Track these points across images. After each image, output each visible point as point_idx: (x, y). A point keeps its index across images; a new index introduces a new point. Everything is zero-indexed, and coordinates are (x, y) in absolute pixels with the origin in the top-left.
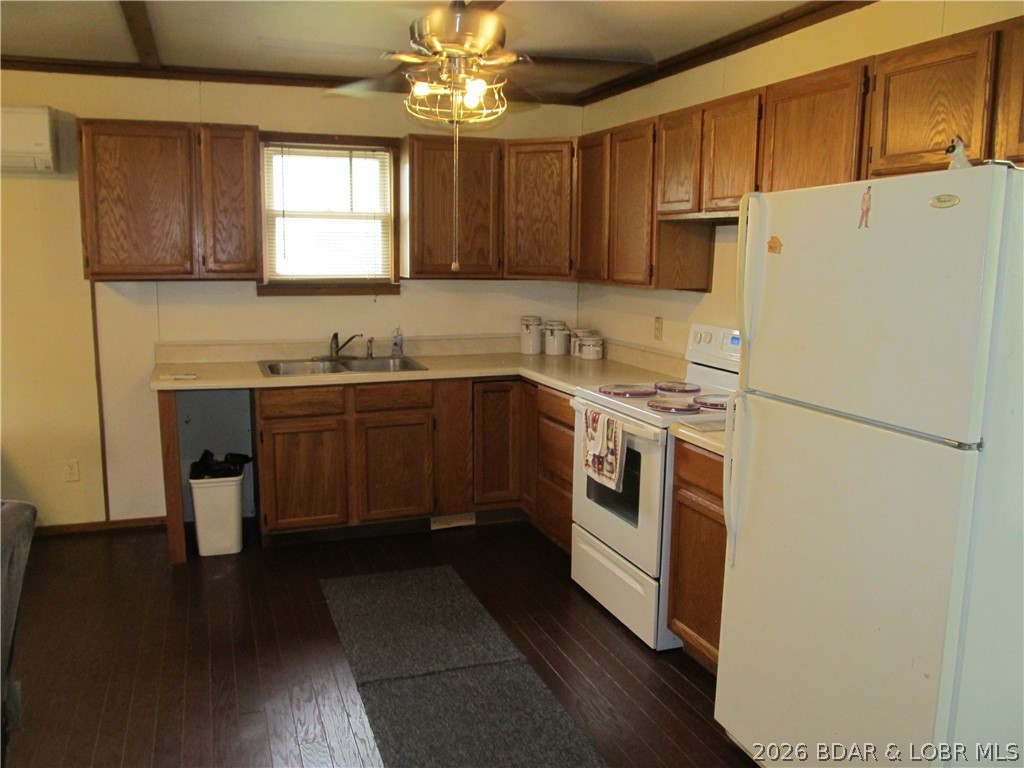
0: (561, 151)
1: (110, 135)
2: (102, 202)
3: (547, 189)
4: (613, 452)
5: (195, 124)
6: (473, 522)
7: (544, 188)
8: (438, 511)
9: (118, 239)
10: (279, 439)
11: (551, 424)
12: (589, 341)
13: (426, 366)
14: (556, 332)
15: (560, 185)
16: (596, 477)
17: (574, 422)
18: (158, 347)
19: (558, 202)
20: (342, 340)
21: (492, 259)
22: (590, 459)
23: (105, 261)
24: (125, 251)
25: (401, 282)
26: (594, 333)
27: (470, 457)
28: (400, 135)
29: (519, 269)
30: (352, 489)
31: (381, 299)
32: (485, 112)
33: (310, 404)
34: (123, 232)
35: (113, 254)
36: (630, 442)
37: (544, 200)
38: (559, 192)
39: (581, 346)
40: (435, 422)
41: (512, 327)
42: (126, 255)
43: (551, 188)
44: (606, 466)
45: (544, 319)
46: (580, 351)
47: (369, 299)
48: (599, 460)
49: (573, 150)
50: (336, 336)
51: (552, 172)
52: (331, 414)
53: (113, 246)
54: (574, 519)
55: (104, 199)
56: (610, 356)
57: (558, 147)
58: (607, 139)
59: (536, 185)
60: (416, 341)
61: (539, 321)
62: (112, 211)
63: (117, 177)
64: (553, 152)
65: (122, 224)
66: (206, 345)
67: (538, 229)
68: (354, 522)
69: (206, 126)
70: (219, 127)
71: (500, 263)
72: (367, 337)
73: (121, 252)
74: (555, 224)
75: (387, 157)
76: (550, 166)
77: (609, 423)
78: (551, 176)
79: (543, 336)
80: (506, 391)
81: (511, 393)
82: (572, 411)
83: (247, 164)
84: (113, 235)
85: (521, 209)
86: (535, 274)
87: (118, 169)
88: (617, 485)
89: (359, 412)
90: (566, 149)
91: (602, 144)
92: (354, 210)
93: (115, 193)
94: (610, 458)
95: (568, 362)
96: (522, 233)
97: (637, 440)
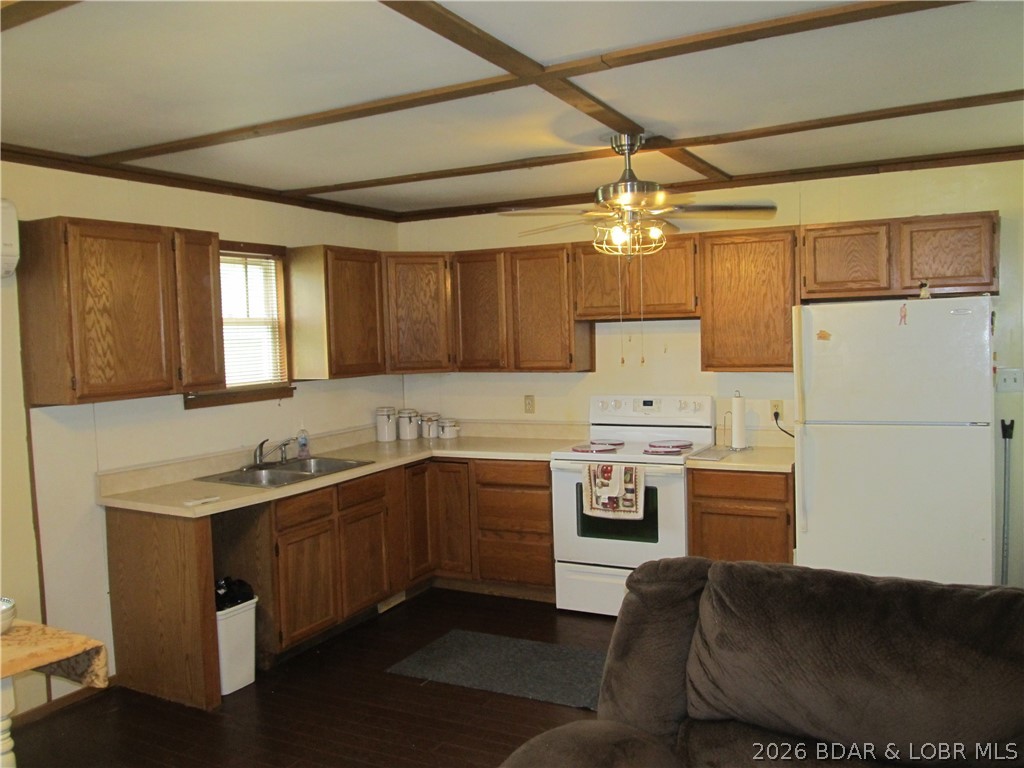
0: (436, 263)
1: (95, 237)
2: (89, 313)
3: (425, 295)
7: (422, 294)
9: (105, 354)
13: (372, 460)
19: (436, 307)
21: (380, 357)
23: (93, 381)
24: (111, 369)
25: (295, 385)
29: (402, 365)
34: (109, 346)
35: (100, 372)
36: (646, 483)
37: (423, 305)
39: (442, 428)
40: (387, 509)
42: (112, 373)
43: (428, 294)
45: (396, 409)
49: (446, 262)
51: (429, 281)
52: (324, 517)
53: (100, 363)
55: (91, 309)
56: (465, 434)
57: (434, 260)
59: (414, 293)
62: (99, 322)
63: (103, 285)
64: (429, 264)
65: (109, 338)
67: (418, 330)
69: (179, 231)
71: (385, 361)
73: (107, 370)
74: (433, 324)
76: (427, 276)
77: (628, 471)
78: (428, 284)
80: (423, 472)
81: (426, 474)
84: (100, 352)
85: (402, 312)
86: (418, 368)
87: (103, 276)
89: (340, 510)
90: (441, 262)
92: (250, 317)
93: (102, 302)
96: (403, 333)
97: (653, 479)
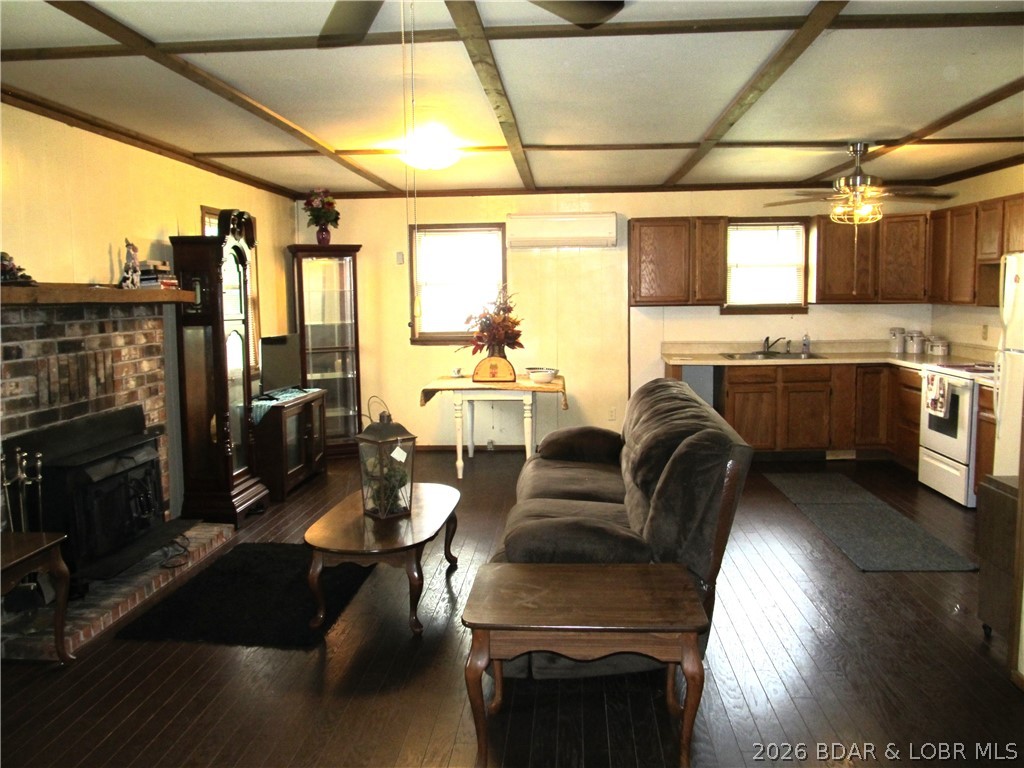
0: (918, 221)
1: (648, 226)
2: (643, 263)
3: (908, 245)
4: (943, 396)
5: (693, 217)
6: (854, 457)
7: (906, 244)
8: (832, 447)
9: (650, 283)
10: (737, 396)
11: (907, 390)
12: (939, 343)
13: (826, 357)
14: (915, 339)
15: (918, 244)
16: (933, 413)
17: (921, 384)
18: (663, 344)
19: (916, 253)
20: (772, 340)
21: (870, 290)
22: (930, 402)
24: (653, 290)
25: (809, 306)
26: (941, 338)
27: (853, 414)
28: (812, 215)
29: (888, 296)
30: (779, 429)
31: (796, 316)
32: (871, 217)
33: (756, 376)
34: (653, 279)
35: (647, 291)
36: (953, 391)
37: (907, 252)
38: (916, 247)
39: (932, 347)
40: (831, 390)
41: (884, 335)
43: (911, 244)
44: (939, 405)
45: (906, 330)
46: (932, 350)
47: (788, 316)
48: (935, 402)
49: (927, 218)
50: (767, 339)
51: (913, 234)
52: (768, 383)
53: (647, 287)
54: (921, 443)
55: (644, 261)
56: (953, 353)
57: (916, 218)
58: (949, 213)
59: (901, 242)
60: (817, 343)
61: (902, 331)
62: (648, 267)
63: (651, 249)
64: (913, 221)
65: (653, 274)
66: (688, 344)
67: (902, 271)
68: (778, 449)
69: (699, 218)
70: (706, 218)
71: (876, 293)
72: (787, 339)
73: (651, 290)
74: (914, 267)
75: (800, 229)
76: (911, 231)
77: (941, 380)
78: (911, 237)
79: (905, 342)
80: (878, 373)
81: (882, 375)
82: (920, 378)
83: (721, 237)
84: (648, 281)
85: (891, 258)
86: (898, 299)
87: (651, 244)
88: (945, 414)
89: (784, 382)
90: (922, 219)
91: (945, 217)
93: (650, 258)
94: (941, 400)
95: (923, 357)
96: (891, 273)
97: (957, 389)
